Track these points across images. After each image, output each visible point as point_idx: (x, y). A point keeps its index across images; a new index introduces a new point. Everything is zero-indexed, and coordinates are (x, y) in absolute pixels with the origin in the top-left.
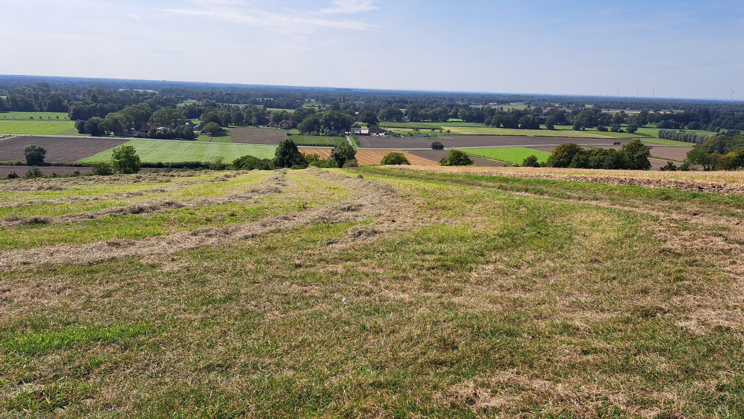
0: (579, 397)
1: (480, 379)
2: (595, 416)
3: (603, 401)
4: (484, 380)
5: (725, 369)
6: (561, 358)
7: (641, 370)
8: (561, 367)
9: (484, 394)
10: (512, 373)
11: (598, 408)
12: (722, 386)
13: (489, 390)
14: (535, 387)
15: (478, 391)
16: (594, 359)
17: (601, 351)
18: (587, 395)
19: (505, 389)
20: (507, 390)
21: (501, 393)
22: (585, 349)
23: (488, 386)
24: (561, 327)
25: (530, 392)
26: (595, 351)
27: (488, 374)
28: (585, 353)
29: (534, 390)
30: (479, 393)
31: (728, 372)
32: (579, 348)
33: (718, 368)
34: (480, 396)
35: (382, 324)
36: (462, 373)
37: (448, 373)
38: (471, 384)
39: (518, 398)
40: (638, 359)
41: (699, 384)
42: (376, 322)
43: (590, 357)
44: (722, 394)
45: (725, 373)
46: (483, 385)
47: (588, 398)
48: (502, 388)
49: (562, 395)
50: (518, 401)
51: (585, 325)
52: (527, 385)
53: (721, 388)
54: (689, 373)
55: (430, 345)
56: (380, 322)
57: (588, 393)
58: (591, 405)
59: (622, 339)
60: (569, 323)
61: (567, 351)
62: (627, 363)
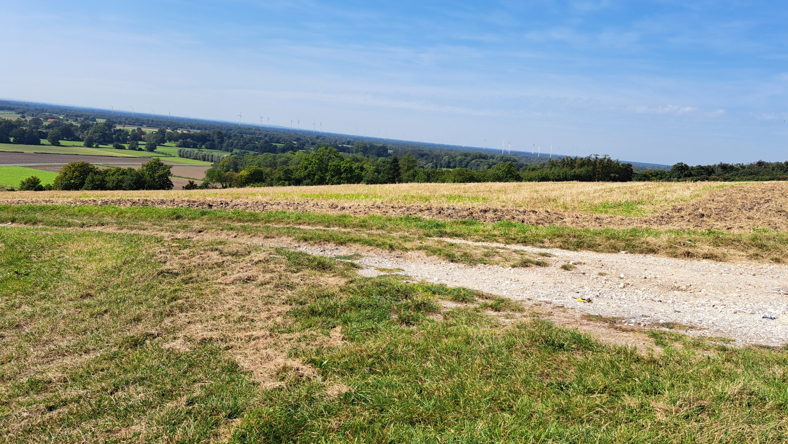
5: (200, 380)
6: (13, 426)
7: (114, 408)
8: (11, 437)
12: (192, 400)
16: (59, 413)
17: (72, 400)
22: (52, 404)
24: (27, 386)
26: (65, 403)
28: (51, 409)
31: (203, 382)
32: (42, 406)
33: (195, 381)
40: (112, 398)
41: (170, 405)
43: (54, 413)
44: (191, 408)
45: (200, 384)
51: (60, 375)
53: (190, 403)
54: (165, 395)
59: (102, 379)
60: (39, 377)
61: (25, 415)
62: (99, 406)
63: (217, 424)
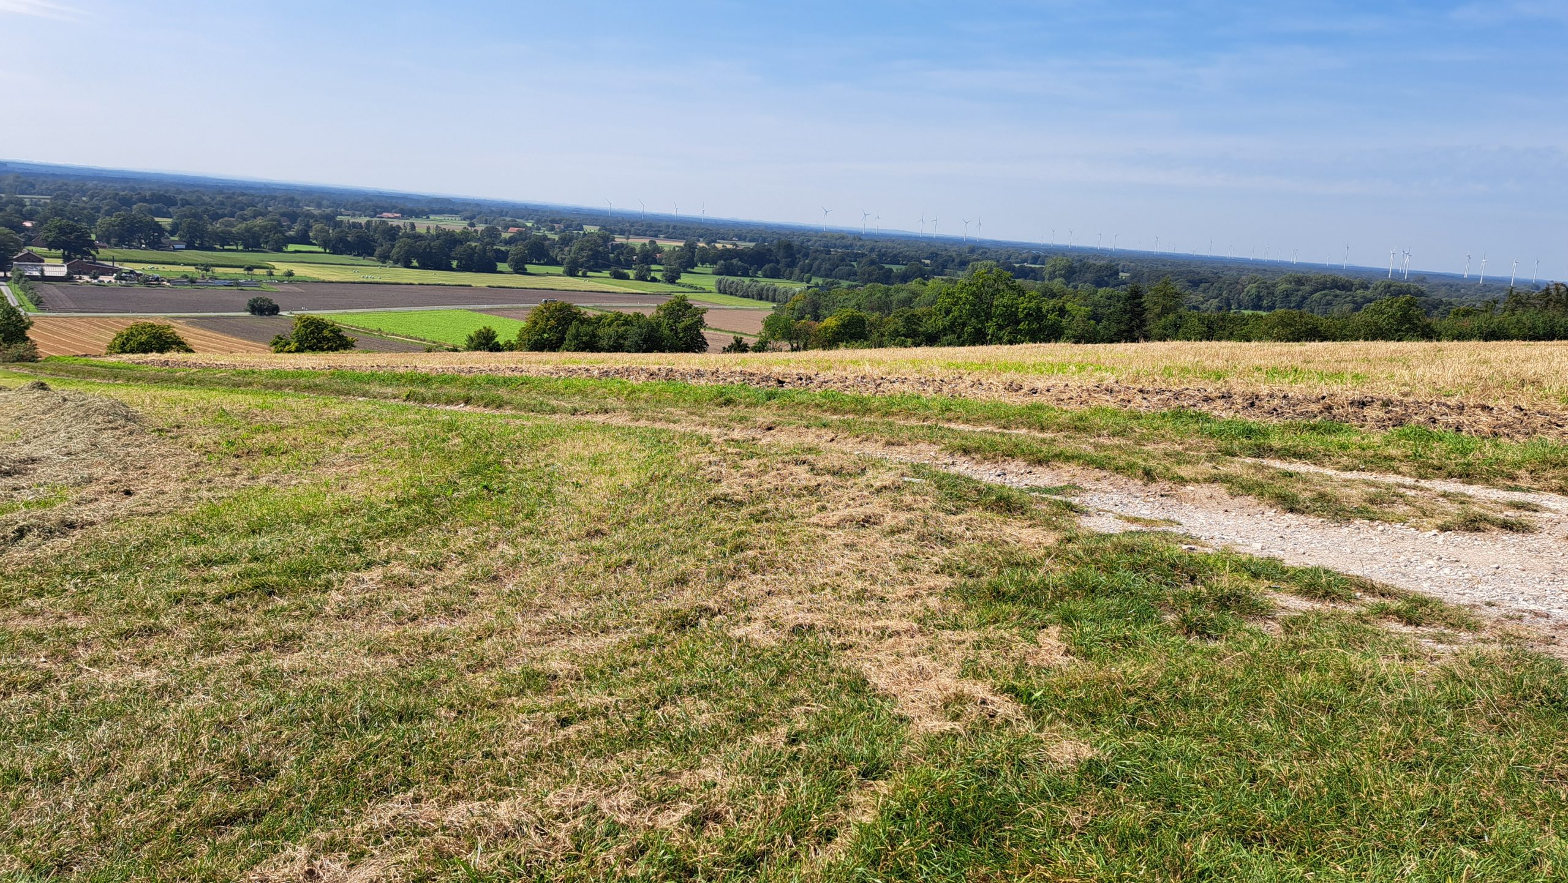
0: (541, 821)
1: (324, 836)
2: (571, 850)
3: (586, 816)
4: (334, 834)
5: (803, 701)
6: (512, 745)
7: (663, 735)
8: (511, 764)
9: (332, 866)
10: (403, 803)
11: (576, 833)
12: (796, 735)
13: (345, 855)
14: (452, 822)
15: (318, 863)
16: (579, 731)
17: (595, 713)
18: (556, 811)
19: (382, 843)
20: (387, 843)
21: (372, 855)
22: (565, 715)
23: (344, 846)
24: (520, 679)
25: (439, 836)
26: (584, 715)
27: (346, 819)
28: (564, 723)
29: (448, 829)
30: (321, 867)
31: (809, 705)
32: (551, 716)
33: (793, 702)
34: (321, 874)
35: (71, 757)
36: (283, 832)
37: (245, 839)
38: (302, 852)
39: (410, 855)
40: (660, 714)
41: (758, 739)
42: (55, 755)
43: (571, 730)
44: (795, 749)
45: (803, 708)
46: (331, 847)
47: (557, 817)
48: (378, 842)
49: (507, 824)
50: (411, 862)
51: (569, 667)
52: (433, 821)
53: (793, 740)
54: (747, 722)
55: (204, 782)
56: (68, 751)
57: (558, 806)
58: (562, 831)
59: (637, 681)
60: (537, 667)
61: (527, 727)
62: (640, 726)
63: (844, 785)
